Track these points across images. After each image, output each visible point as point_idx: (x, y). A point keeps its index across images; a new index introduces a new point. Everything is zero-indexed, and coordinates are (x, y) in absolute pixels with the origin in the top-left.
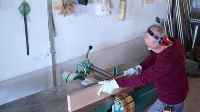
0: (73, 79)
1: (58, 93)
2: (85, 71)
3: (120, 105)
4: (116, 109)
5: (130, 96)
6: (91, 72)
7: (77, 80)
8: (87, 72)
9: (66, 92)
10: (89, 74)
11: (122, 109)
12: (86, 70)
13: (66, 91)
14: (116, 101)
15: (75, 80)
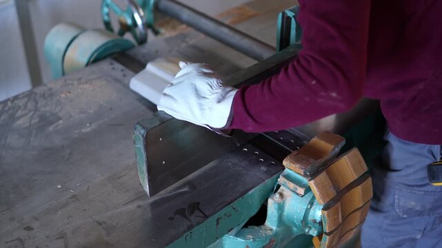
0: (85, 60)
1: (13, 140)
2: (139, 22)
3: (308, 197)
4: (285, 213)
5: (355, 152)
6: (162, 25)
7: (105, 66)
8: (147, 25)
9: (51, 128)
10: (156, 33)
11: (318, 213)
12: (141, 17)
13: (51, 123)
14: (288, 177)
15: (95, 68)
